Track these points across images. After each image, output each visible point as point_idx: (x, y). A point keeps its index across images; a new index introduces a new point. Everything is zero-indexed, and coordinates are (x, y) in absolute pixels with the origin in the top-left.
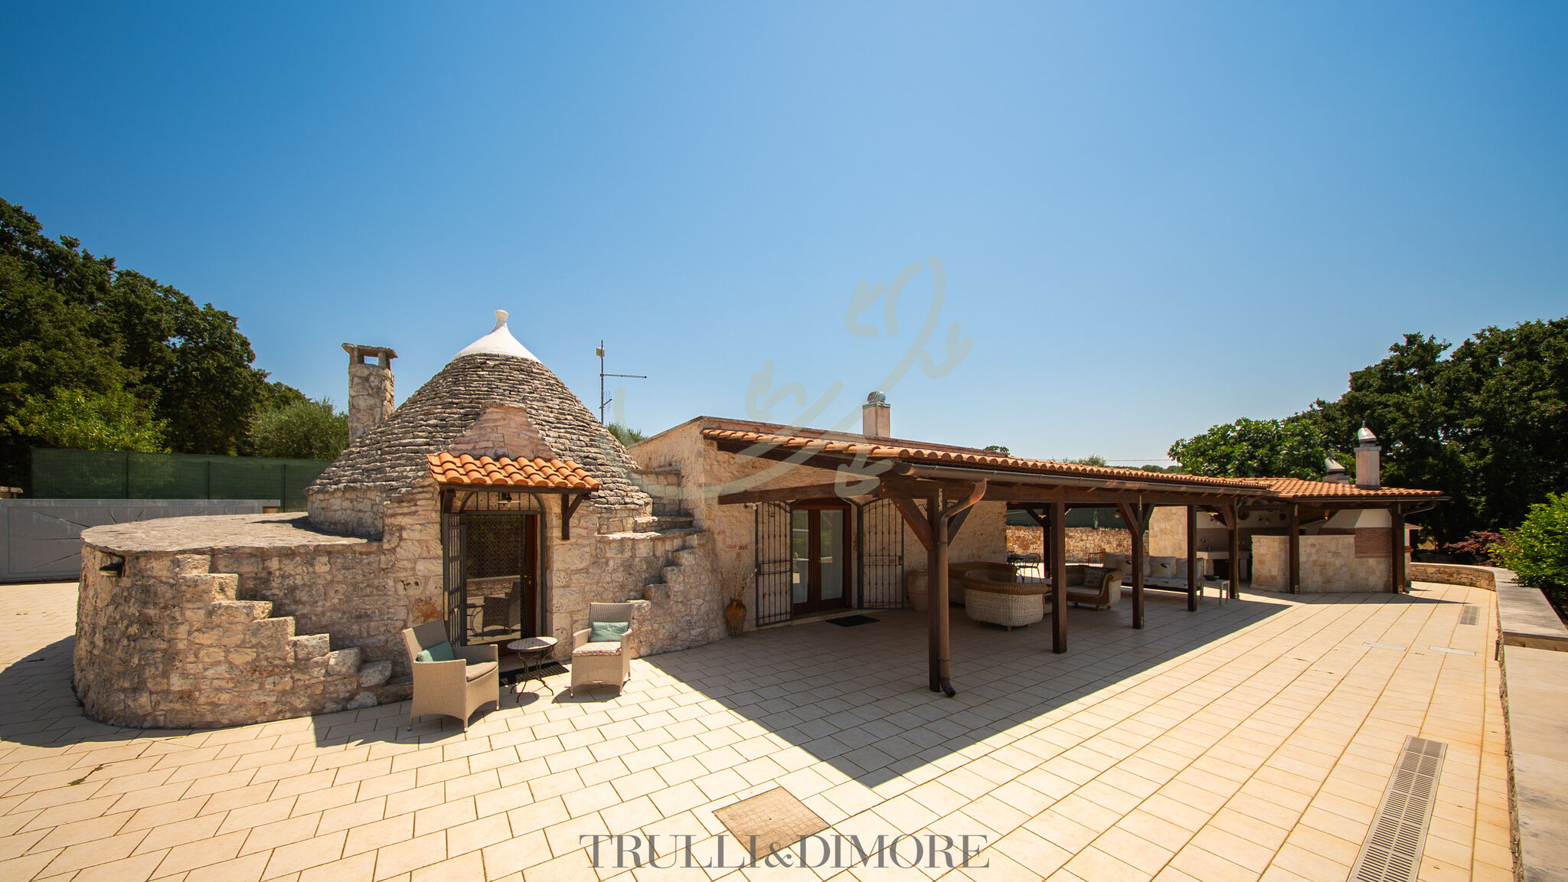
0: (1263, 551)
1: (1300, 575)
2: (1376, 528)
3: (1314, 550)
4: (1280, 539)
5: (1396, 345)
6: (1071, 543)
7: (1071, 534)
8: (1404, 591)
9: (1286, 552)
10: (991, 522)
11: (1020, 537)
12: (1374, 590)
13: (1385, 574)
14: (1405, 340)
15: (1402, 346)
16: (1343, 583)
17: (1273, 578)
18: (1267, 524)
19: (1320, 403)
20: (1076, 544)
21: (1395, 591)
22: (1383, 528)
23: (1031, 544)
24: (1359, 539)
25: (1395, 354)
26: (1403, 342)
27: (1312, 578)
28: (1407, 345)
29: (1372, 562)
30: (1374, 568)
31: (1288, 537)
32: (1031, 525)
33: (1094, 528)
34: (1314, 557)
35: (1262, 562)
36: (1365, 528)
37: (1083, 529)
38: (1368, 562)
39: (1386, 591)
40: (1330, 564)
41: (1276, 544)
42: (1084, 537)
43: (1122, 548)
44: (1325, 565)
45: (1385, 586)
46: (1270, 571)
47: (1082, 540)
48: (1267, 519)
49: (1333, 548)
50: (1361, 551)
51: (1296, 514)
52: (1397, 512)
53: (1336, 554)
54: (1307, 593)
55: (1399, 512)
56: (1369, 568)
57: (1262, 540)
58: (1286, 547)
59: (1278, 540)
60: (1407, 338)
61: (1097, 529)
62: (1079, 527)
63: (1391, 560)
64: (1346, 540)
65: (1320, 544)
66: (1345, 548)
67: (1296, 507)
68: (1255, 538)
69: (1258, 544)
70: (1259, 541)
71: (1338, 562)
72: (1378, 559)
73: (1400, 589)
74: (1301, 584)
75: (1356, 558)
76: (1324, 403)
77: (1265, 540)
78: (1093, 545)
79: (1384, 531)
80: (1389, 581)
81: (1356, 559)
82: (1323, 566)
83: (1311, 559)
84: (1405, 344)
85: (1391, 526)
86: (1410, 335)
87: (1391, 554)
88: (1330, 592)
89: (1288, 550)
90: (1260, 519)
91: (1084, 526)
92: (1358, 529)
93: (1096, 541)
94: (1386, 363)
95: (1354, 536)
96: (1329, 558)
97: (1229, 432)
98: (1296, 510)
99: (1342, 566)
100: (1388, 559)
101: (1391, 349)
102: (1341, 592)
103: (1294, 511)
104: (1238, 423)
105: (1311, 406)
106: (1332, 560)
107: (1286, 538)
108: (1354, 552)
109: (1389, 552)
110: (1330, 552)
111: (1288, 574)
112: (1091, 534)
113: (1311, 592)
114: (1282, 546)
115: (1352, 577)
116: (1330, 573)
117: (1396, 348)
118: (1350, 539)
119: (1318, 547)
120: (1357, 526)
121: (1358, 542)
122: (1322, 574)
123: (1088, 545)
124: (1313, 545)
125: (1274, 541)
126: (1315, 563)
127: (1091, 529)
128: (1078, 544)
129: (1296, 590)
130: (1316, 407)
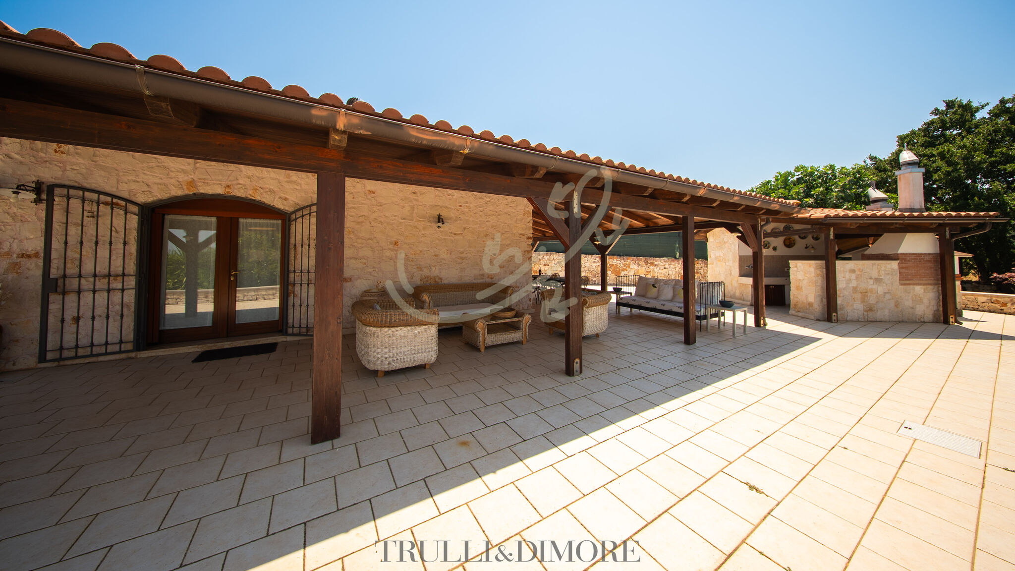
0: (800, 276)
1: (839, 302)
2: (921, 254)
3: (853, 276)
4: (816, 264)
5: (937, 109)
6: (656, 270)
7: (656, 263)
8: (956, 321)
9: (823, 278)
10: (509, 242)
11: (613, 265)
12: (922, 320)
13: (933, 303)
14: (945, 105)
15: (942, 110)
16: (886, 312)
17: (810, 304)
18: (813, 251)
19: (872, 158)
20: (660, 271)
21: (946, 321)
22: (929, 254)
23: (622, 270)
24: (904, 265)
25: (936, 117)
26: (942, 107)
27: (852, 305)
28: (947, 109)
29: (919, 289)
30: (921, 296)
31: (824, 262)
32: (623, 256)
33: (676, 258)
34: (854, 284)
35: (799, 288)
36: (909, 254)
37: (666, 259)
38: (914, 290)
39: (936, 321)
40: (871, 291)
41: (812, 269)
42: (667, 266)
43: (699, 275)
44: (866, 292)
45: (934, 315)
46: (807, 297)
47: (665, 268)
48: (813, 247)
49: (875, 274)
50: (905, 278)
51: (832, 237)
52: (946, 236)
53: (878, 281)
54: (846, 321)
55: (948, 236)
56: (916, 296)
57: (798, 265)
58: (823, 272)
59: (814, 265)
60: (946, 103)
61: (678, 259)
62: (663, 257)
63: (940, 288)
64: (889, 266)
65: (861, 270)
66: (888, 274)
67: (832, 229)
68: (792, 263)
69: (795, 269)
70: (796, 267)
71: (881, 290)
72: (925, 287)
73: (951, 320)
74: (839, 313)
75: (901, 284)
76: (875, 158)
77: (800, 264)
78: (674, 273)
79: (931, 256)
80: (938, 310)
81: (900, 287)
82: (865, 294)
83: (850, 285)
84: (944, 109)
85: (938, 252)
86: (949, 101)
87: (940, 282)
88: (872, 321)
89: (825, 275)
90: (806, 248)
91: (667, 256)
92: (901, 254)
93: (677, 269)
94: (928, 124)
95: (898, 261)
96: (871, 285)
97: (789, 178)
98: (832, 233)
99: (885, 293)
100: (936, 287)
101: (932, 113)
102: (885, 322)
103: (829, 235)
104: (797, 169)
105: (865, 162)
106: (874, 287)
107: (822, 263)
108: (898, 278)
109: (938, 280)
110: (871, 278)
111: (825, 301)
112: (673, 263)
113: (852, 321)
114: (818, 272)
115: (897, 306)
116: (872, 300)
117: (936, 112)
118: (894, 265)
119: (858, 273)
120: (900, 251)
121: (903, 268)
122: (863, 301)
123: (670, 272)
124: (853, 271)
125: (810, 266)
126: (855, 289)
127: (673, 259)
128: (662, 271)
129: (834, 318)
130: (869, 162)
